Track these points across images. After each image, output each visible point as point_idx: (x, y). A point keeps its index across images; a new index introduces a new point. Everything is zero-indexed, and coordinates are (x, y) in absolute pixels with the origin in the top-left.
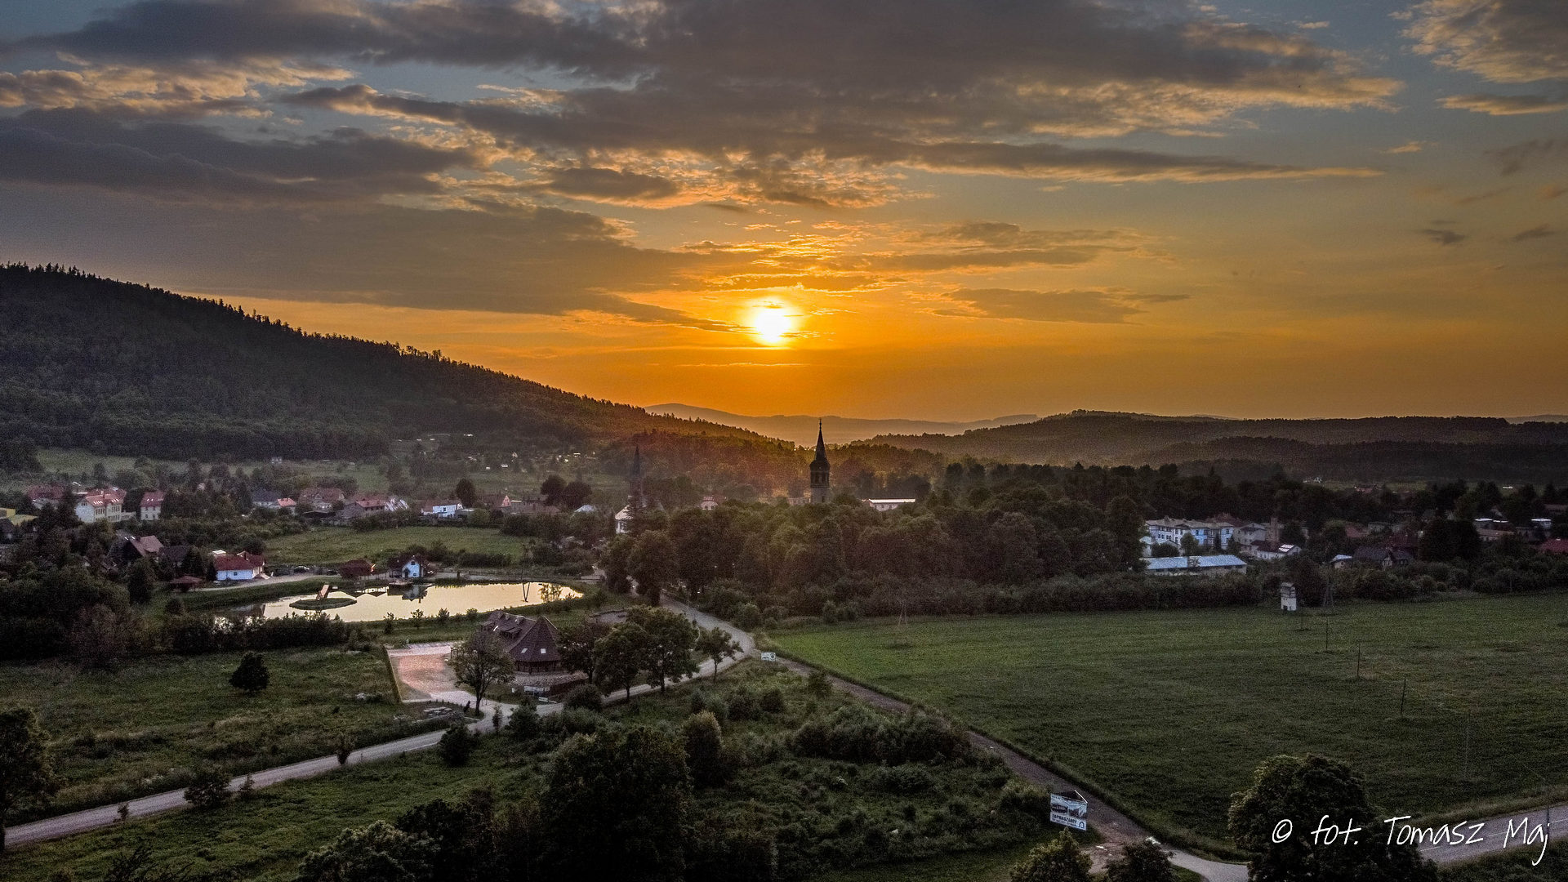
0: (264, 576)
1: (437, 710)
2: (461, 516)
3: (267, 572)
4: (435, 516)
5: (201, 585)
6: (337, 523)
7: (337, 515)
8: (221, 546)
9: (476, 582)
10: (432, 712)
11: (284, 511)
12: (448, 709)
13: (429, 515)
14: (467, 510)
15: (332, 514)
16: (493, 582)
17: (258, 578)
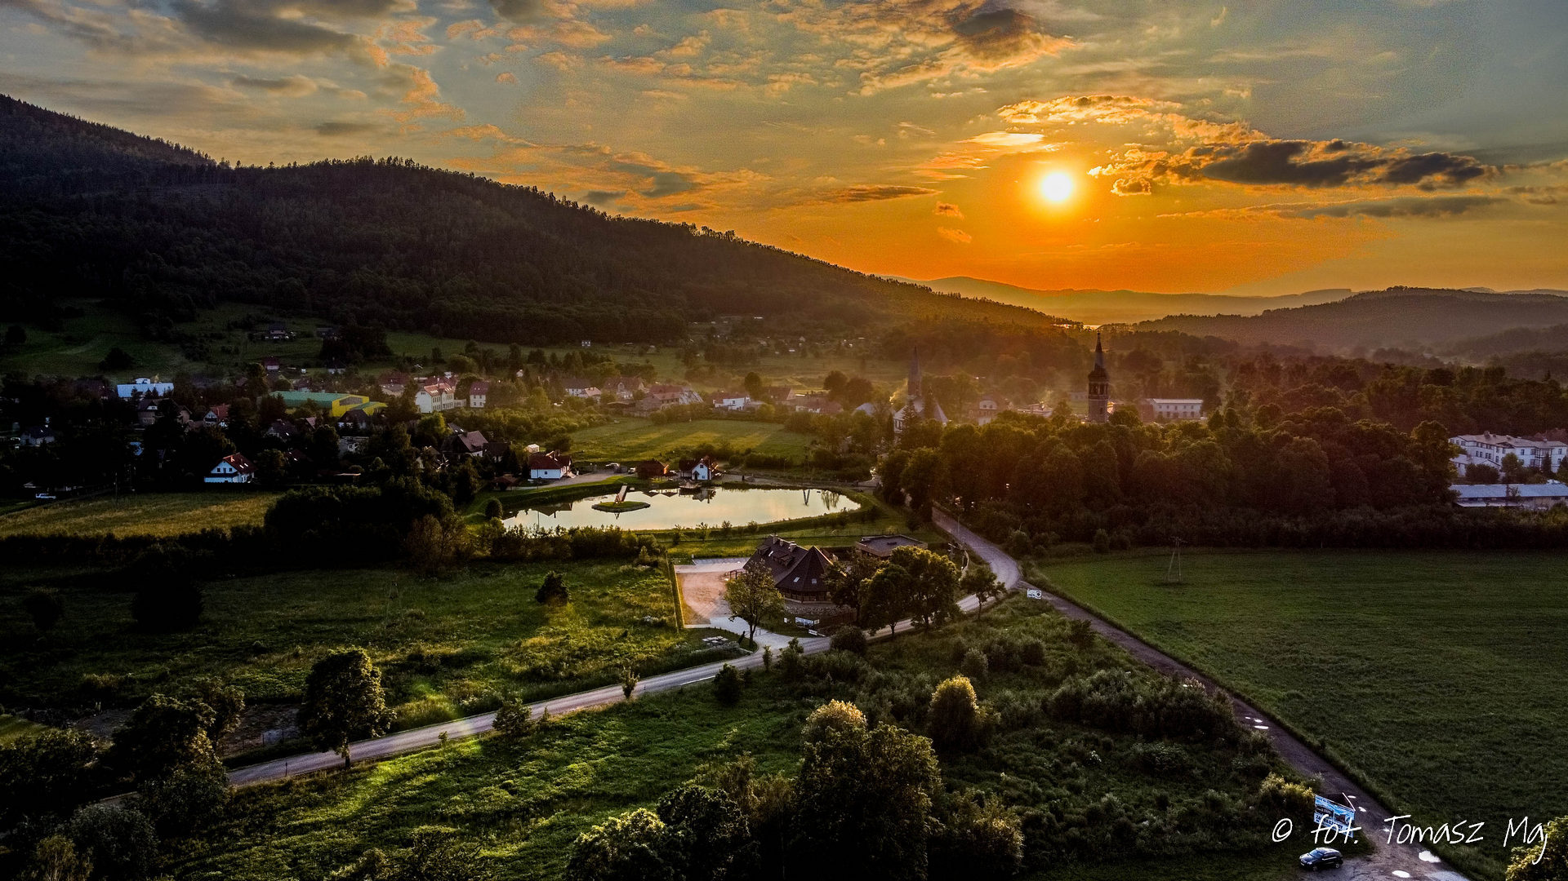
0: (570, 474)
1: (714, 639)
2: (748, 409)
3: (573, 470)
4: (725, 409)
5: (516, 485)
6: (636, 414)
7: (637, 406)
8: (535, 440)
9: (759, 487)
10: (710, 641)
11: (590, 401)
12: (725, 639)
13: (720, 407)
14: (754, 403)
15: (633, 405)
16: (775, 488)
17: (566, 477)
